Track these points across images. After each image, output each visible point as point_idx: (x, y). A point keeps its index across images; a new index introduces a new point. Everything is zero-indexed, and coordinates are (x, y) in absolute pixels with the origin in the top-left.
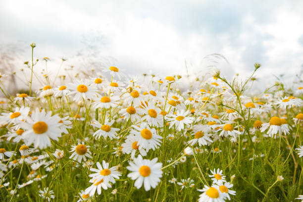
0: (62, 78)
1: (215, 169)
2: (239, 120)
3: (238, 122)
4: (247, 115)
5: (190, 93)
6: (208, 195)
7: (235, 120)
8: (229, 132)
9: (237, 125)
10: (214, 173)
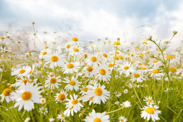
0: (54, 43)
1: (147, 96)
2: (163, 67)
3: (162, 68)
4: (168, 64)
5: (128, 50)
6: (147, 112)
7: (160, 67)
8: (156, 74)
9: (161, 70)
10: (147, 98)
